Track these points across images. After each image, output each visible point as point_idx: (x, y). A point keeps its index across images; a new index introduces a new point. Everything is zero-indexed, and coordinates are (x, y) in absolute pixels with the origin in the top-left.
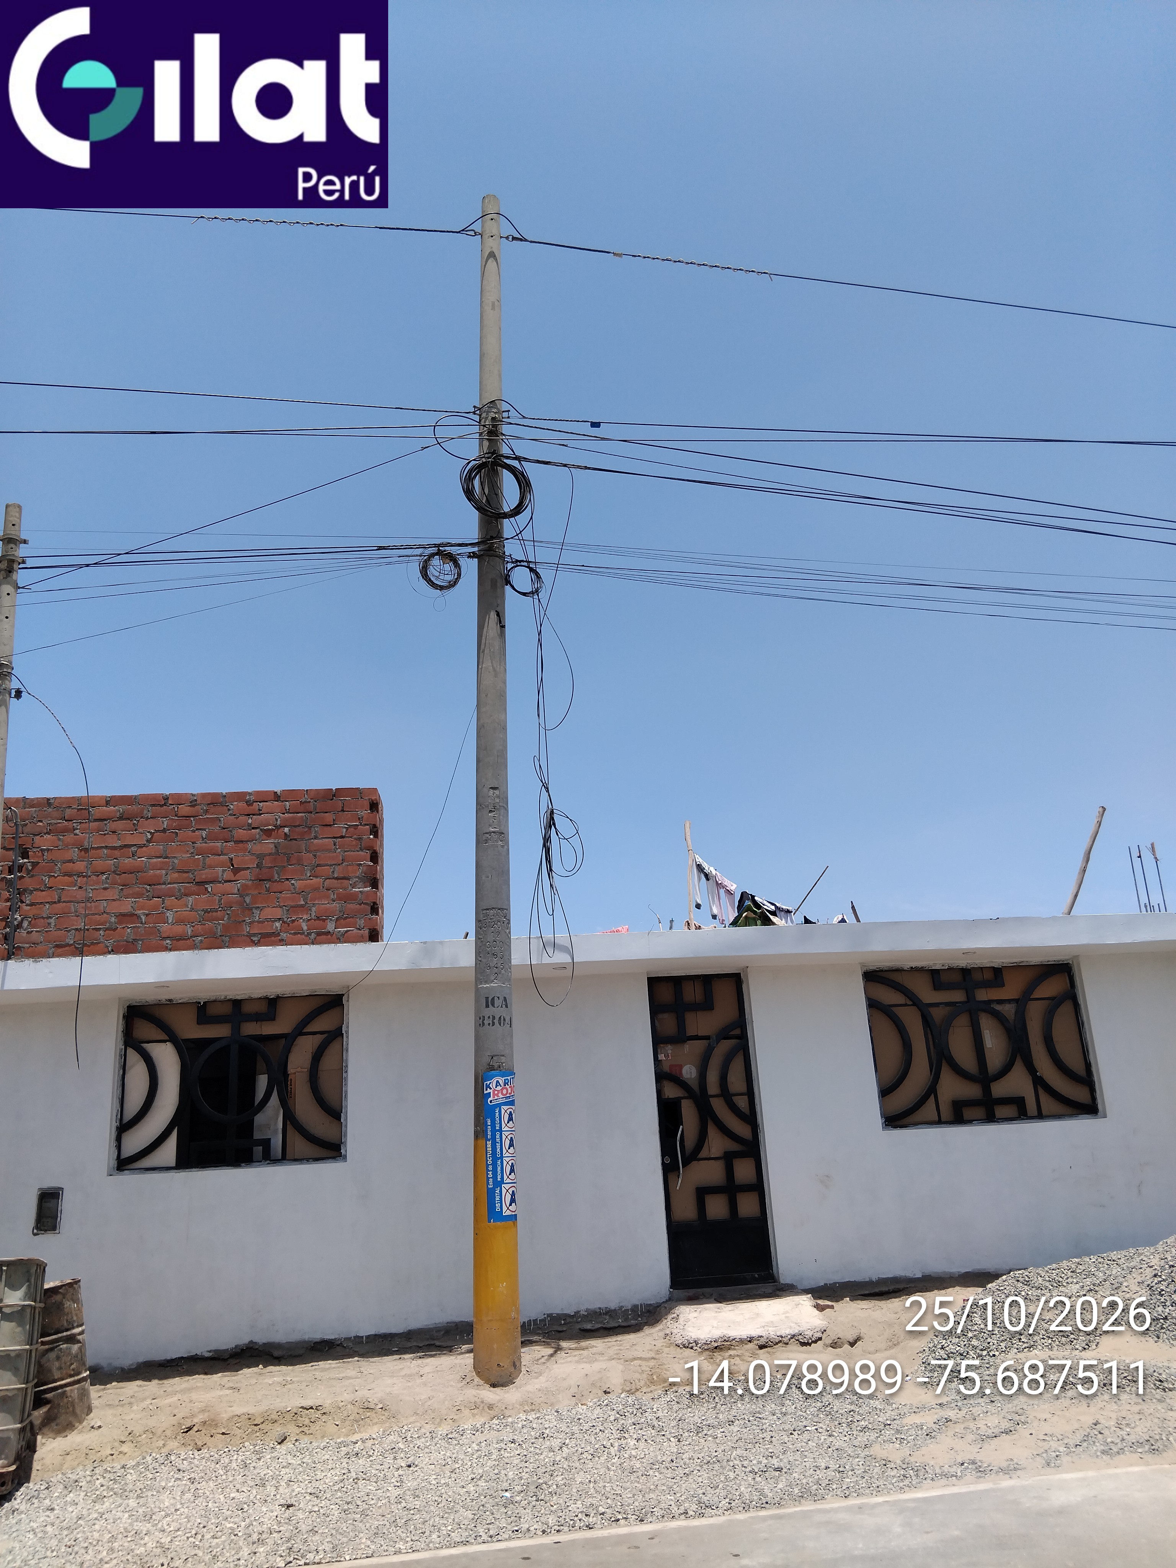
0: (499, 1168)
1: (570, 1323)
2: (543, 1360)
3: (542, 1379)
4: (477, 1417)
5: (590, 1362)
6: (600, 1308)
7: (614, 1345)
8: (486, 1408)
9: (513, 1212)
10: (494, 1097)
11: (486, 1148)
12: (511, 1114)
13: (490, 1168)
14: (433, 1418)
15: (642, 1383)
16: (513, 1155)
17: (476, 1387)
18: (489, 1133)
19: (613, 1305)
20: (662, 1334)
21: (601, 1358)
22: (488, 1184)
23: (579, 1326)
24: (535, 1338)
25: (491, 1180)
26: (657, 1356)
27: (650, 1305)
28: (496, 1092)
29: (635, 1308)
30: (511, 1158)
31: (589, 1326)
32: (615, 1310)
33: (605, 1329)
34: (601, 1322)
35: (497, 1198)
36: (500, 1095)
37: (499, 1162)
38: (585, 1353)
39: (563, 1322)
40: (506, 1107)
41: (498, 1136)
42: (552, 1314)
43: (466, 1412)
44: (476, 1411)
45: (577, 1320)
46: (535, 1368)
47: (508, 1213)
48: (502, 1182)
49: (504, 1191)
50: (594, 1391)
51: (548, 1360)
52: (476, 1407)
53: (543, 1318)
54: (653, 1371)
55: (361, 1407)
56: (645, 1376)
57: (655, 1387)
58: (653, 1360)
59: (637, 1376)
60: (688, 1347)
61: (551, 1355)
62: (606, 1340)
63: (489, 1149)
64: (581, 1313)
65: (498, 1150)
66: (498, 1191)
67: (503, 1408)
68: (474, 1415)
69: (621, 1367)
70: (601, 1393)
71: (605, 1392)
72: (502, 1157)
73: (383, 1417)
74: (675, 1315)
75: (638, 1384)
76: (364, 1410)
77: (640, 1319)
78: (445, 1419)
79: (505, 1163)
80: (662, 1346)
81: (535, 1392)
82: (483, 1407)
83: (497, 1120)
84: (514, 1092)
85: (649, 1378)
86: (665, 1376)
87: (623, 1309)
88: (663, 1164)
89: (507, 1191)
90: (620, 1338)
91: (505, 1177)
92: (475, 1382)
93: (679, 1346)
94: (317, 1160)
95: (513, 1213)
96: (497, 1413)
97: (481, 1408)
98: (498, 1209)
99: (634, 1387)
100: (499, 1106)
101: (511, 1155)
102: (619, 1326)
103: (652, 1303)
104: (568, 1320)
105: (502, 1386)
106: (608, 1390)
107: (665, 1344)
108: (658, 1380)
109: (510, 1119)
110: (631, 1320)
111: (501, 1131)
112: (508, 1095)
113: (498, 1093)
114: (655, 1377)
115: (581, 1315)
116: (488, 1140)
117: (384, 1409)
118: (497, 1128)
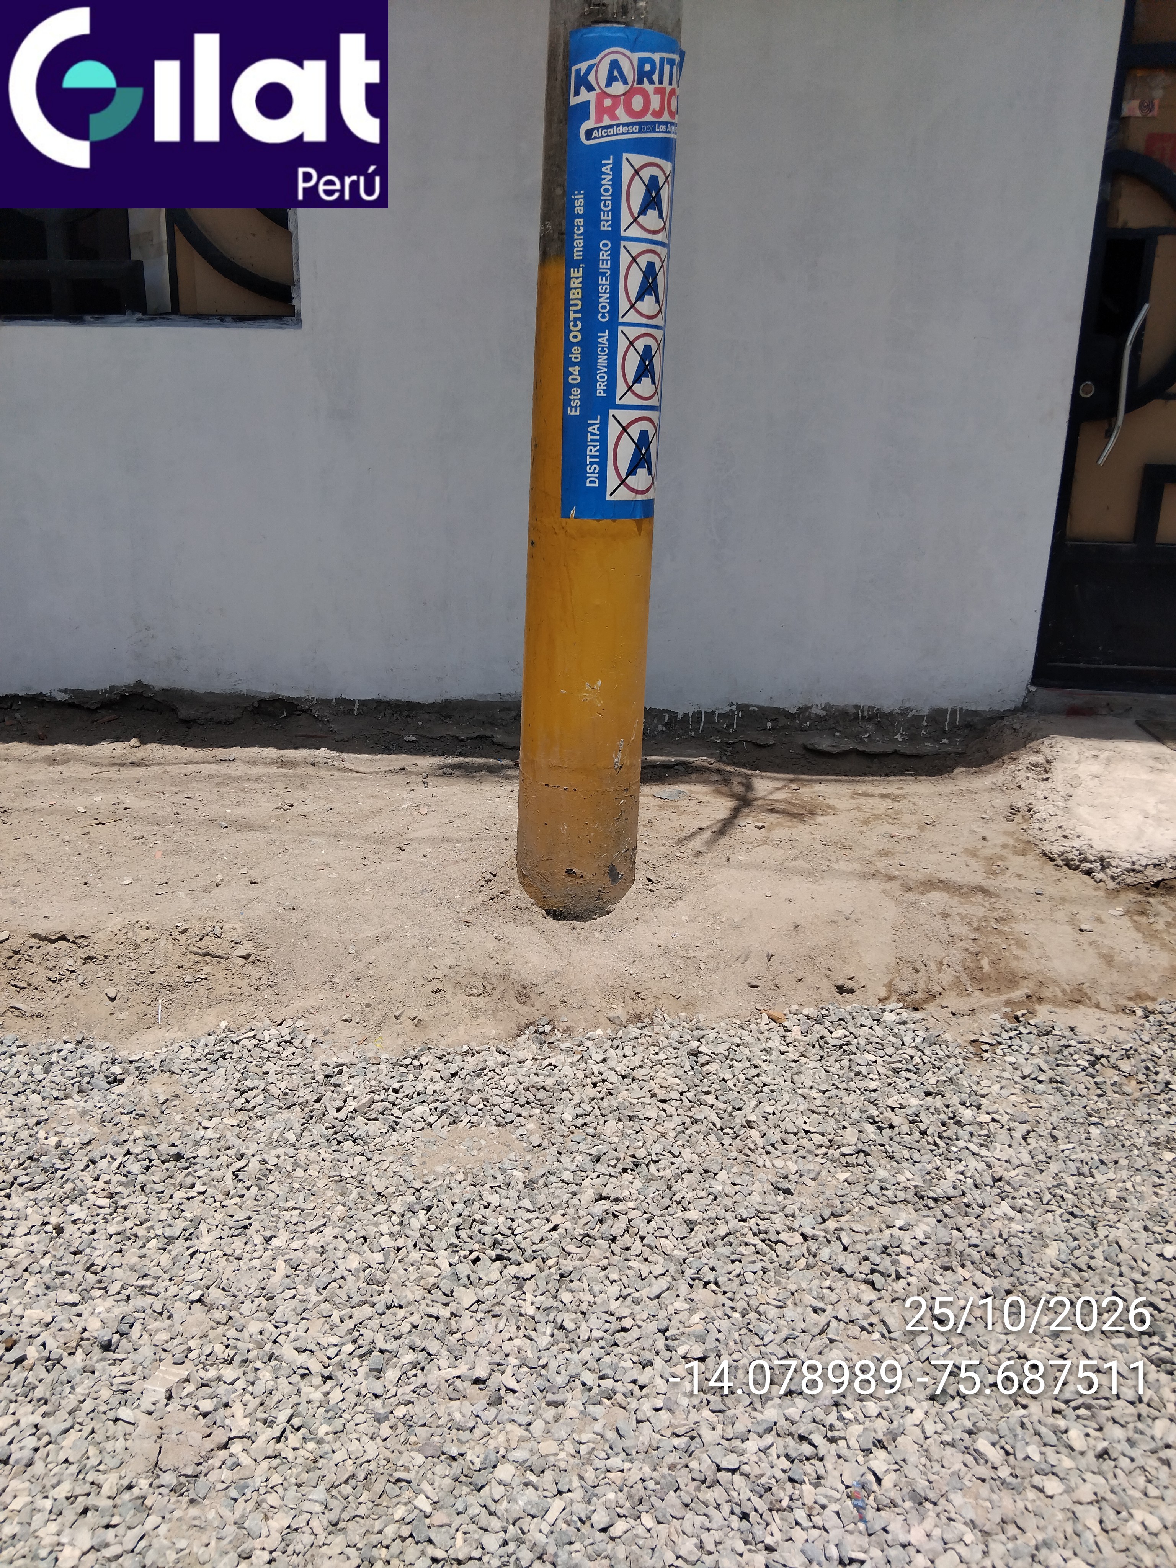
0: (602, 360)
1: (785, 727)
2: (697, 843)
3: (682, 909)
4: (482, 1019)
5: (809, 874)
6: (857, 707)
7: (877, 817)
8: (511, 996)
9: (637, 492)
10: (599, 119)
11: (568, 289)
12: (653, 186)
13: (576, 354)
14: (368, 1005)
15: (947, 977)
16: (651, 322)
17: (510, 913)
18: (579, 242)
19: (888, 704)
20: (1001, 801)
21: (842, 866)
22: (567, 403)
23: (801, 739)
24: (701, 760)
25: (576, 392)
26: (991, 884)
27: (976, 713)
28: (608, 102)
29: (937, 716)
30: (644, 330)
31: (825, 744)
32: (891, 714)
33: (863, 754)
34: (857, 737)
35: (592, 450)
36: (620, 112)
37: (603, 339)
38: (802, 832)
39: (769, 725)
40: (638, 160)
41: (604, 255)
42: (748, 706)
43: (456, 1001)
44: (481, 1002)
45: (801, 723)
46: (672, 873)
47: (623, 495)
48: (610, 401)
49: (614, 430)
50: (810, 980)
51: (711, 843)
52: (486, 992)
53: (727, 709)
54: (983, 940)
55: (191, 948)
56: (956, 955)
57: (985, 1001)
58: (980, 897)
59: (934, 951)
60: (1077, 868)
61: (725, 827)
62: (862, 788)
63: (576, 294)
64: (814, 711)
65: (604, 299)
66: (594, 429)
67: (557, 1002)
68: (475, 1013)
69: (891, 912)
70: (827, 990)
71: (841, 989)
72: (613, 324)
73: (244, 983)
74: (1039, 759)
75: (935, 976)
76: (198, 958)
77: (945, 741)
78: (396, 1018)
79: (622, 343)
80: (1005, 846)
81: (651, 958)
82: (503, 993)
83: (607, 197)
84: (672, 114)
85: (968, 963)
86: (1014, 964)
87: (910, 715)
88: (1076, 398)
89: (625, 430)
90: (893, 786)
91: (621, 387)
92: (511, 900)
93: (1053, 860)
94: (241, 319)
95: (639, 497)
96: (538, 1014)
97: (496, 995)
98: (592, 480)
99: (922, 985)
100: (616, 149)
101: (644, 321)
102: (895, 752)
103: (980, 709)
104: (783, 721)
105: (578, 917)
106: (850, 984)
107: (1011, 842)
108: (994, 974)
109: (652, 201)
110: (926, 739)
111: (615, 237)
112: (649, 118)
113: (615, 106)
114: (985, 963)
115: (813, 716)
116: (572, 264)
117: (252, 958)
118: (605, 227)
